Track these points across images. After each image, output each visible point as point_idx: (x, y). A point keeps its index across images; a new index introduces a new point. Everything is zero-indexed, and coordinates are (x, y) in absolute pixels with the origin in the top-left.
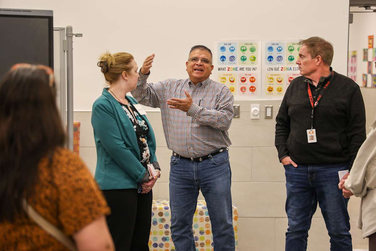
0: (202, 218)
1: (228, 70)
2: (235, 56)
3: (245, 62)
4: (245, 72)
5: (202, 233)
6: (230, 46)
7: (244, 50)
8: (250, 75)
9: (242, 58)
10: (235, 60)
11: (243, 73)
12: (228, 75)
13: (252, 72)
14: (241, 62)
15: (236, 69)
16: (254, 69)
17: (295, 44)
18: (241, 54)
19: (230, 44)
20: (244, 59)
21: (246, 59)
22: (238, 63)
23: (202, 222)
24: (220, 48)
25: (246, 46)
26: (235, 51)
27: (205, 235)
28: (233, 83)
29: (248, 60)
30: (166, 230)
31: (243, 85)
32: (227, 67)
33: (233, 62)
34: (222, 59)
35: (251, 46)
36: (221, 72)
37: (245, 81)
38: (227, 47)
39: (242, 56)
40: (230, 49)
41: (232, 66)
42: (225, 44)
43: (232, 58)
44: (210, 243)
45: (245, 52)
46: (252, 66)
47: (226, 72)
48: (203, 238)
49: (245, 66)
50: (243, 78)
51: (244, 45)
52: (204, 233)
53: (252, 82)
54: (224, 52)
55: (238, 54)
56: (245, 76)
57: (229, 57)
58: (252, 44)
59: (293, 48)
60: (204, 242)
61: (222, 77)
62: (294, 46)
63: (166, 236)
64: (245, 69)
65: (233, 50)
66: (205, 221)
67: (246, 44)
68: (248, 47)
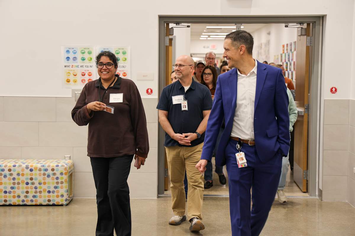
0: (40, 173)
1: (72, 67)
2: (77, 57)
3: (85, 61)
4: (85, 68)
5: (40, 184)
6: (73, 50)
7: (83, 53)
8: (88, 71)
9: (82, 58)
10: (77, 60)
11: (83, 70)
12: (72, 71)
13: (89, 69)
14: (81, 61)
15: (78, 66)
16: (91, 67)
17: (120, 49)
18: (82, 56)
19: (73, 49)
20: (83, 59)
21: (85, 59)
22: (79, 62)
23: (40, 176)
24: (65, 51)
25: (85, 50)
26: (77, 53)
27: (42, 185)
28: (76, 76)
29: (87, 61)
30: (13, 181)
31: (83, 78)
32: (71, 65)
33: (76, 61)
34: (67, 59)
35: (89, 50)
36: (67, 68)
37: (84, 75)
38: (71, 51)
39: (82, 57)
40: (73, 52)
41: (75, 64)
42: (69, 49)
43: (75, 59)
44: (46, 191)
45: (84, 54)
46: (89, 65)
47: (70, 68)
48: (41, 188)
49: (84, 65)
50: (83, 73)
51: (83, 49)
52: (41, 184)
53: (90, 75)
54: (69, 54)
55: (79, 56)
56: (85, 72)
57: (73, 57)
58: (89, 49)
59: (119, 51)
60: (42, 190)
61: (67, 72)
62: (120, 50)
63: (13, 186)
64: (84, 67)
65: (75, 53)
66: (42, 175)
67: (85, 49)
68: (87, 51)
